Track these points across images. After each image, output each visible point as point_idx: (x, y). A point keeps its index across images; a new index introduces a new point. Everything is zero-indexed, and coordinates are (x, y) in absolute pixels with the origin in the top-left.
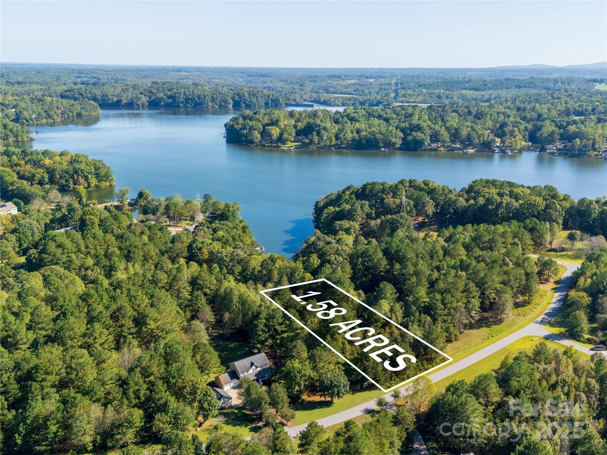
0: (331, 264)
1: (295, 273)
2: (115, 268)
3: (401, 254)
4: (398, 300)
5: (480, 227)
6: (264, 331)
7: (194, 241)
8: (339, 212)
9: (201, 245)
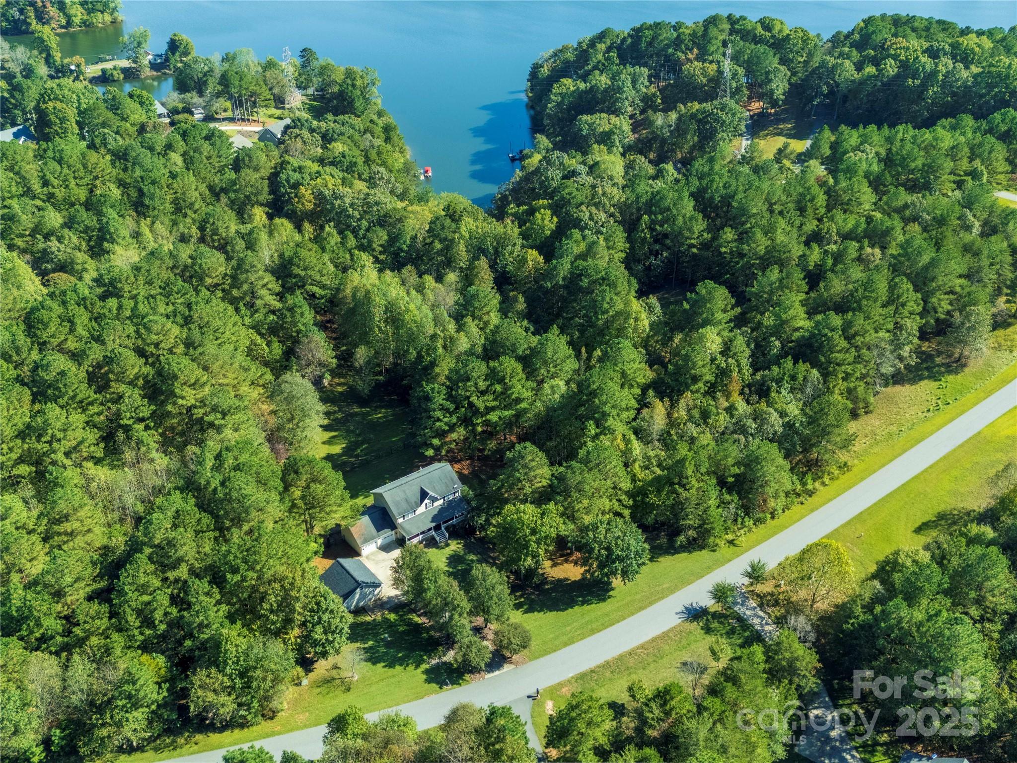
0: (582, 229)
1: (504, 247)
2: (110, 234)
3: (735, 204)
4: (739, 322)
5: (897, 132)
6: (447, 410)
7: (283, 165)
8: (586, 92)
9: (296, 176)
